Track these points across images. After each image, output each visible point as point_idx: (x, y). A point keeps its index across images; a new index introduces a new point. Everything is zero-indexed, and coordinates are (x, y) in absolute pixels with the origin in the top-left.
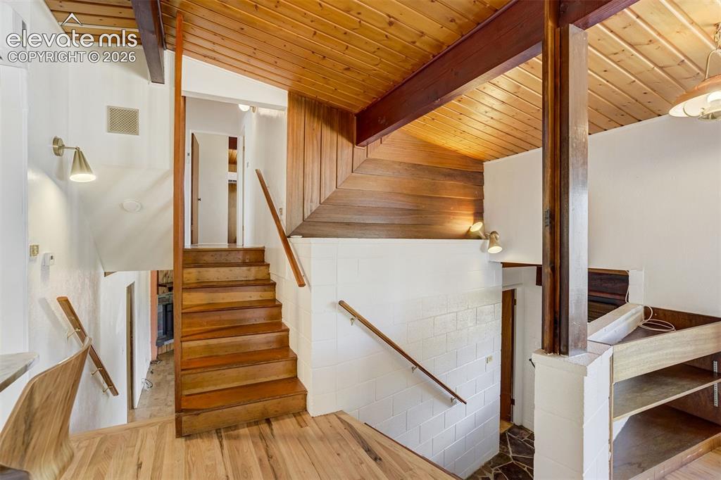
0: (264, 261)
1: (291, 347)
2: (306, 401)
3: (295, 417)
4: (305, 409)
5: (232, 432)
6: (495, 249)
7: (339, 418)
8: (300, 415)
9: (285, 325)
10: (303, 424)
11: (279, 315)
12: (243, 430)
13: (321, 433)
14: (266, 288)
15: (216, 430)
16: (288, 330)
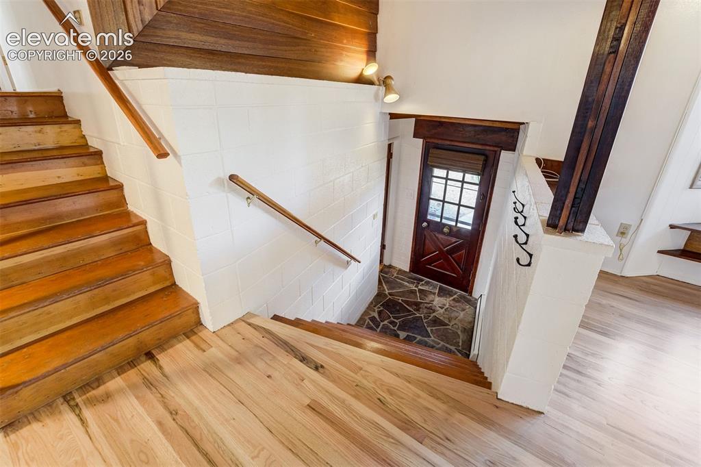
0: (66, 116)
1: (153, 245)
2: (198, 313)
3: (188, 338)
4: (199, 323)
5: (94, 392)
6: (392, 98)
7: (250, 324)
8: (196, 333)
9: (136, 216)
10: (204, 346)
11: (122, 201)
12: (113, 381)
13: (234, 353)
14: (85, 159)
15: (64, 397)
16: (144, 223)
